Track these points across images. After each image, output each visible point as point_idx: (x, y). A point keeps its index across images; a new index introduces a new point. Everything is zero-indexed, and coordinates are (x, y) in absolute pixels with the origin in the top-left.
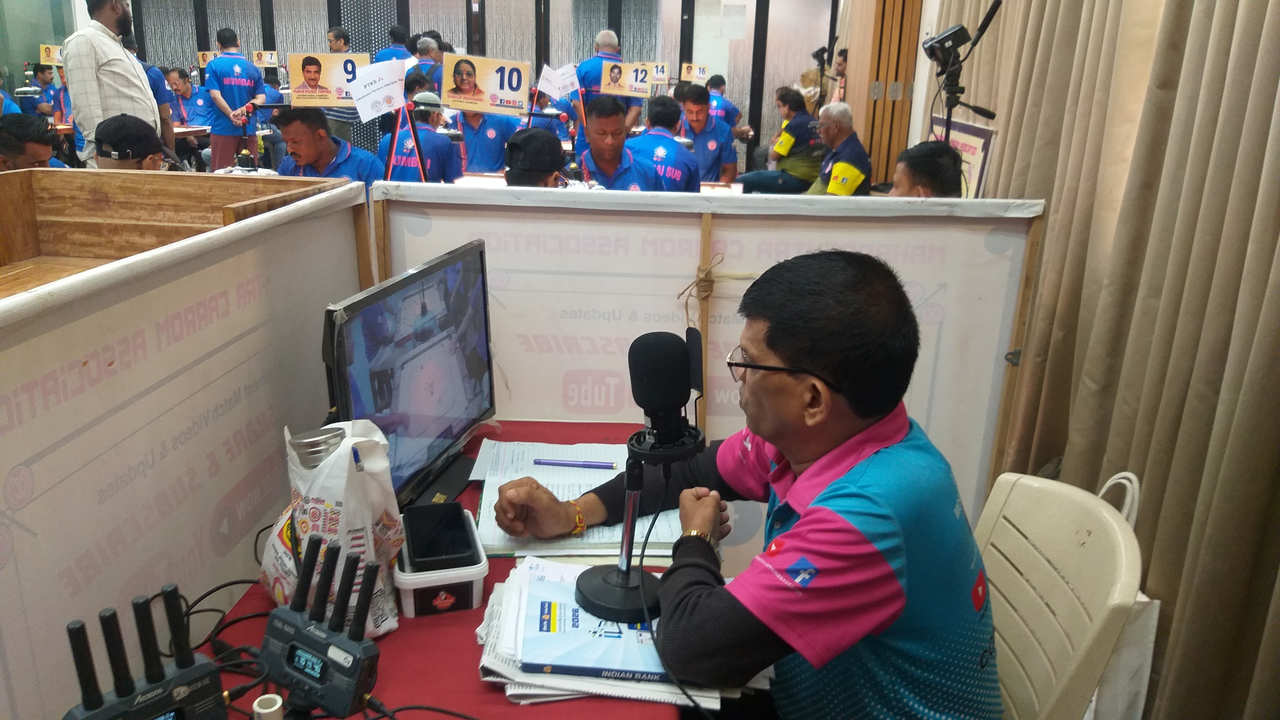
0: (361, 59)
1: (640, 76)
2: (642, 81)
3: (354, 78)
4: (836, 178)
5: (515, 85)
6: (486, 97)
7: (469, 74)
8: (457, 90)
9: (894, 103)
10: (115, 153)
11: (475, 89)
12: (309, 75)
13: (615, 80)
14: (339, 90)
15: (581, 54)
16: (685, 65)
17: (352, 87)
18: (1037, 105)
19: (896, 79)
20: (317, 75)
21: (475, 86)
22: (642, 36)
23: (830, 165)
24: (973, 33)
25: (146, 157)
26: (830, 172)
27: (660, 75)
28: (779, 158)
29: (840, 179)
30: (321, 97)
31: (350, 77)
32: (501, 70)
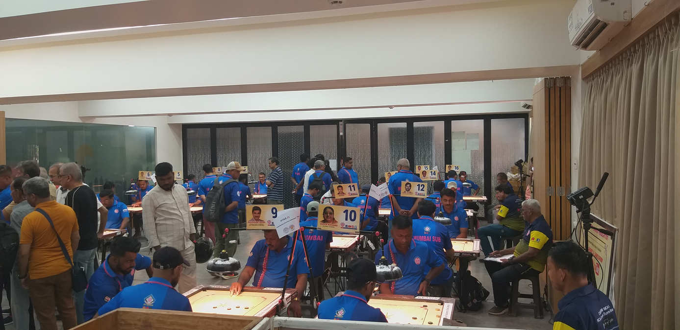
0: (280, 207)
1: (421, 188)
2: (422, 190)
3: (276, 217)
4: (533, 239)
5: (353, 218)
6: (339, 224)
7: (331, 214)
8: (325, 221)
9: (561, 197)
10: (162, 267)
11: (334, 220)
12: (255, 215)
13: (408, 190)
14: (269, 222)
15: (393, 160)
16: (447, 166)
17: (274, 220)
18: (637, 226)
19: (561, 186)
20: (259, 215)
21: (334, 219)
22: (425, 151)
23: (529, 231)
24: (594, 191)
25: (176, 267)
26: (530, 235)
27: (433, 176)
28: (501, 219)
29: (535, 240)
30: (260, 225)
31: (275, 215)
32: (346, 211)
